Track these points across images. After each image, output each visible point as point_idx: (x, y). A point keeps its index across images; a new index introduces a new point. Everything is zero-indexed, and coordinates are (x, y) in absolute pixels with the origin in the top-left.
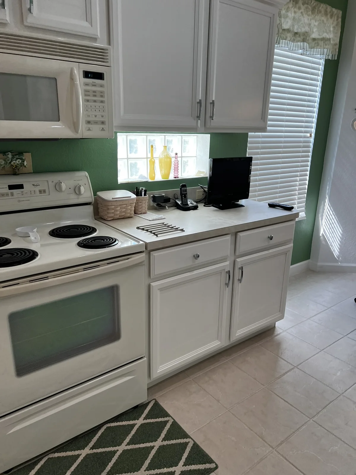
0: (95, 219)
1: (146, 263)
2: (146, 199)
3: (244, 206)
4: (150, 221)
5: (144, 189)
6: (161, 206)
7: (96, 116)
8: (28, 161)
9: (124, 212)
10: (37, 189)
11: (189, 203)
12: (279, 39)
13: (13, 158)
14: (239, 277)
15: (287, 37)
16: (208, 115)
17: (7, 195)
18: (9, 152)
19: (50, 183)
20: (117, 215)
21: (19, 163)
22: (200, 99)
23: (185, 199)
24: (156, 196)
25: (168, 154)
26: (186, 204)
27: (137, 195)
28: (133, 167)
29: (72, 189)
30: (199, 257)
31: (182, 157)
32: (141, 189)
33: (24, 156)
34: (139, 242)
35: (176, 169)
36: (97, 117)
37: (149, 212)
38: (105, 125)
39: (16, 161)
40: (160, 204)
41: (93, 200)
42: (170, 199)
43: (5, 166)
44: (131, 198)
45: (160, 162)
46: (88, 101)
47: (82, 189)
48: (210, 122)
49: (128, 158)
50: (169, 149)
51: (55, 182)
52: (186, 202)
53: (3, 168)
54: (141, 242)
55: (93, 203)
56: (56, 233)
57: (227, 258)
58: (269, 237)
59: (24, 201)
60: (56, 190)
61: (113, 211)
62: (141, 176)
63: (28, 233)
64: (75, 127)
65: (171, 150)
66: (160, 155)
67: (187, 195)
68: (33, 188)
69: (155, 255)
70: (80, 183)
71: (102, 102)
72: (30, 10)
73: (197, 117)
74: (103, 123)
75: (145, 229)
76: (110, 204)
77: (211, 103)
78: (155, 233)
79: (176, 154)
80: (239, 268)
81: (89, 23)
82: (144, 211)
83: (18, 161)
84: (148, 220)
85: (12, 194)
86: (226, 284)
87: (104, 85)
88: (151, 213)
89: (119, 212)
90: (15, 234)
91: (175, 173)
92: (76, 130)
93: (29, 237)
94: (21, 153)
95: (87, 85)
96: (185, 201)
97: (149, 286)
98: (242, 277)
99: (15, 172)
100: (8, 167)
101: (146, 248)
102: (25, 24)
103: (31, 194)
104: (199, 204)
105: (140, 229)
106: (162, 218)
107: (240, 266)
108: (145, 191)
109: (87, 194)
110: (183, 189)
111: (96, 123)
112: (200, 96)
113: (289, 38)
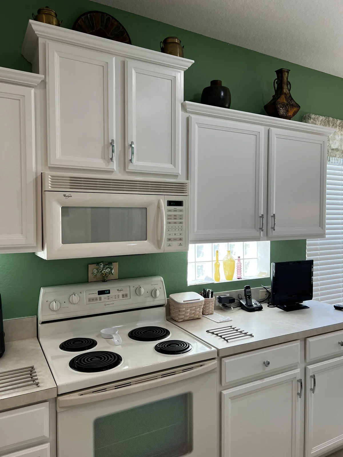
0: (167, 320)
1: (218, 370)
2: (213, 301)
3: (309, 308)
4: (217, 323)
5: (211, 291)
6: (227, 307)
7: (175, 234)
8: (115, 269)
9: (193, 313)
10: (121, 294)
11: (253, 304)
12: (330, 157)
13: (103, 267)
14: (311, 386)
15: (336, 155)
16: (270, 226)
17: (96, 299)
18: (101, 262)
19: (132, 288)
20: (187, 316)
21: (108, 271)
22: (262, 214)
23: (250, 300)
24: (222, 297)
25: (232, 258)
26: (251, 305)
27: (205, 297)
28: (199, 270)
29: (149, 293)
30: (269, 364)
31: (244, 259)
32: (208, 291)
33: (112, 266)
34: (211, 348)
35: (239, 271)
36: (177, 235)
37: (215, 313)
38: (182, 241)
39: (106, 269)
40: (226, 305)
41: (166, 302)
42: (234, 299)
43: (97, 274)
44: (200, 300)
45: (225, 264)
46: (170, 223)
47: (158, 292)
48: (272, 232)
49: (195, 262)
50: (232, 252)
51: (136, 287)
52: (251, 303)
53: (95, 276)
54: (213, 349)
55: (165, 305)
56: (135, 335)
57: (297, 366)
58: (339, 343)
59: (109, 304)
60: (136, 294)
61: (184, 313)
62: (207, 278)
63: (111, 335)
64: (159, 244)
65: (233, 253)
66: (224, 259)
67: (251, 296)
68: (118, 293)
69: (226, 361)
70: (157, 287)
71: (181, 223)
72: (131, 160)
73: (260, 229)
74: (181, 239)
75: (215, 333)
76: (182, 307)
77: (272, 216)
78: (225, 338)
79: (239, 257)
80: (311, 377)
81: (173, 165)
82: (211, 312)
83: (108, 270)
84: (215, 322)
85: (100, 299)
86: (298, 394)
87: (183, 210)
88: (217, 314)
89: (189, 314)
90: (100, 335)
91: (238, 274)
92: (159, 246)
93: (112, 339)
94: (110, 263)
95: (170, 211)
96: (249, 302)
97: (220, 394)
98: (315, 385)
99: (104, 280)
100: (99, 275)
101: (218, 355)
102: (127, 170)
103: (115, 298)
104: (263, 304)
105: (210, 332)
106: (229, 320)
107: (311, 374)
108: (212, 293)
109: (161, 297)
110: (247, 290)
111: (175, 240)
112: (262, 211)
113: (338, 156)
